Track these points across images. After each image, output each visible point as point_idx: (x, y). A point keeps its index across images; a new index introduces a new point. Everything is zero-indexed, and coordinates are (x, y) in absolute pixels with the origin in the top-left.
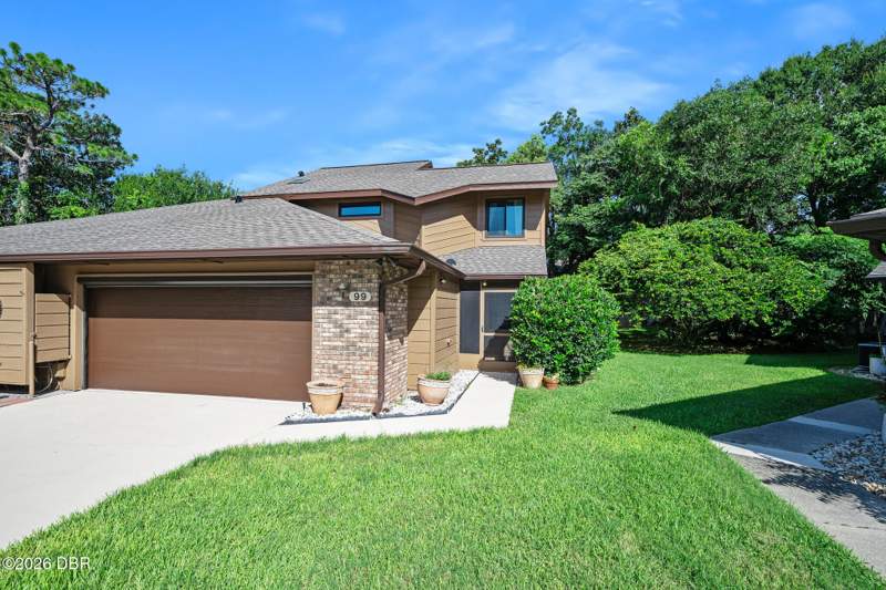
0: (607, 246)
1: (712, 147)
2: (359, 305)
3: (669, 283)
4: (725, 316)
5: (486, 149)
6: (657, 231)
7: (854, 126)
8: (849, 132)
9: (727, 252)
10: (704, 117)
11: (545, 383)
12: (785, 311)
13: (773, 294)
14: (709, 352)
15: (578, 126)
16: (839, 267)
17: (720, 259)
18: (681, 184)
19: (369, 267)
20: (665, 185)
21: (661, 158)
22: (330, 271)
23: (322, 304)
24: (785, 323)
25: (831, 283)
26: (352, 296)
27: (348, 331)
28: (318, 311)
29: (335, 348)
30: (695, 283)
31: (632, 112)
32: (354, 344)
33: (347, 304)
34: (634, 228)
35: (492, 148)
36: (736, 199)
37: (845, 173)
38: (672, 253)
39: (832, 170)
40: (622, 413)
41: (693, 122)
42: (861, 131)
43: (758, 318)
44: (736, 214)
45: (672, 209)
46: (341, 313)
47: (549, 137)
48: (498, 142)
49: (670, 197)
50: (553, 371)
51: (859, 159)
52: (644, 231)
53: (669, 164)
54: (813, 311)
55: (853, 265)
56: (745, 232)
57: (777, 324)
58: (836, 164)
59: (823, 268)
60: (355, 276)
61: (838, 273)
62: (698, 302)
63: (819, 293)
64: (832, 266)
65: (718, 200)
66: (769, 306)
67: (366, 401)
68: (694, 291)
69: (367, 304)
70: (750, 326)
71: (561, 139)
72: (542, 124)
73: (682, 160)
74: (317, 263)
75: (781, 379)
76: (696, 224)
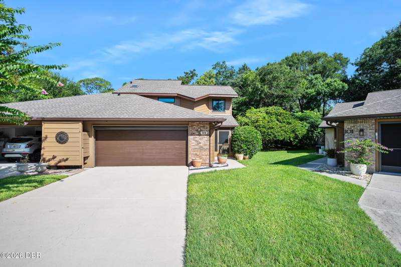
0: (240, 114)
1: (275, 83)
2: (204, 135)
3: (264, 128)
4: (281, 139)
5: (189, 72)
6: (258, 110)
7: (312, 80)
8: (311, 81)
9: (280, 118)
10: (272, 72)
11: (244, 159)
12: (296, 137)
13: (293, 132)
14: (273, 151)
15: (225, 67)
16: (309, 123)
17: (278, 120)
18: (265, 94)
19: (206, 124)
20: (260, 94)
21: (259, 85)
22: (194, 125)
23: (191, 135)
24: (296, 140)
25: (307, 128)
26: (201, 133)
27: (200, 143)
28: (190, 138)
29: (196, 148)
30: (272, 128)
31: (245, 65)
32: (202, 147)
33: (200, 135)
34: (250, 108)
35: (192, 72)
36: (281, 100)
37: (310, 94)
38: (264, 118)
39: (306, 93)
40: (271, 164)
41: (269, 74)
42: (314, 81)
43: (289, 139)
44: (281, 105)
45: (262, 102)
46: (198, 138)
47: (215, 70)
48: (194, 70)
49: (261, 98)
50: (246, 155)
51: (313, 90)
52: (254, 110)
53: (261, 87)
54: (303, 136)
55: (312, 122)
56: (284, 112)
57: (294, 141)
58: (308, 91)
59: (305, 123)
60: (202, 127)
61: (309, 125)
62: (274, 134)
63: (304, 131)
64: (307, 123)
65: (276, 100)
66: (292, 135)
67: (206, 163)
68: (272, 130)
69: (206, 135)
70: (288, 142)
71: (219, 71)
72: (213, 66)
73: (266, 86)
74: (190, 123)
75: (300, 156)
76: (270, 108)
